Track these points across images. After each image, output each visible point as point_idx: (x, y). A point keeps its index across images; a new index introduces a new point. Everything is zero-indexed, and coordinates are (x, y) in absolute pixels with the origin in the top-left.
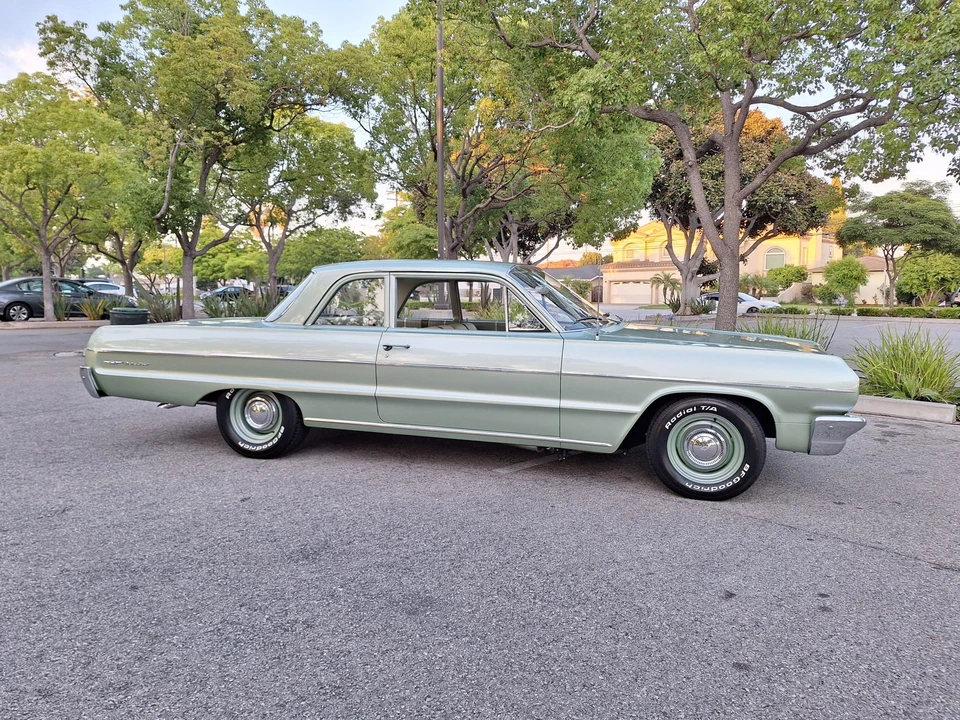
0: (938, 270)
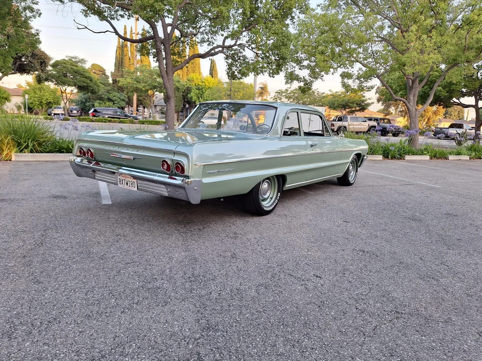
0: (48, 97)
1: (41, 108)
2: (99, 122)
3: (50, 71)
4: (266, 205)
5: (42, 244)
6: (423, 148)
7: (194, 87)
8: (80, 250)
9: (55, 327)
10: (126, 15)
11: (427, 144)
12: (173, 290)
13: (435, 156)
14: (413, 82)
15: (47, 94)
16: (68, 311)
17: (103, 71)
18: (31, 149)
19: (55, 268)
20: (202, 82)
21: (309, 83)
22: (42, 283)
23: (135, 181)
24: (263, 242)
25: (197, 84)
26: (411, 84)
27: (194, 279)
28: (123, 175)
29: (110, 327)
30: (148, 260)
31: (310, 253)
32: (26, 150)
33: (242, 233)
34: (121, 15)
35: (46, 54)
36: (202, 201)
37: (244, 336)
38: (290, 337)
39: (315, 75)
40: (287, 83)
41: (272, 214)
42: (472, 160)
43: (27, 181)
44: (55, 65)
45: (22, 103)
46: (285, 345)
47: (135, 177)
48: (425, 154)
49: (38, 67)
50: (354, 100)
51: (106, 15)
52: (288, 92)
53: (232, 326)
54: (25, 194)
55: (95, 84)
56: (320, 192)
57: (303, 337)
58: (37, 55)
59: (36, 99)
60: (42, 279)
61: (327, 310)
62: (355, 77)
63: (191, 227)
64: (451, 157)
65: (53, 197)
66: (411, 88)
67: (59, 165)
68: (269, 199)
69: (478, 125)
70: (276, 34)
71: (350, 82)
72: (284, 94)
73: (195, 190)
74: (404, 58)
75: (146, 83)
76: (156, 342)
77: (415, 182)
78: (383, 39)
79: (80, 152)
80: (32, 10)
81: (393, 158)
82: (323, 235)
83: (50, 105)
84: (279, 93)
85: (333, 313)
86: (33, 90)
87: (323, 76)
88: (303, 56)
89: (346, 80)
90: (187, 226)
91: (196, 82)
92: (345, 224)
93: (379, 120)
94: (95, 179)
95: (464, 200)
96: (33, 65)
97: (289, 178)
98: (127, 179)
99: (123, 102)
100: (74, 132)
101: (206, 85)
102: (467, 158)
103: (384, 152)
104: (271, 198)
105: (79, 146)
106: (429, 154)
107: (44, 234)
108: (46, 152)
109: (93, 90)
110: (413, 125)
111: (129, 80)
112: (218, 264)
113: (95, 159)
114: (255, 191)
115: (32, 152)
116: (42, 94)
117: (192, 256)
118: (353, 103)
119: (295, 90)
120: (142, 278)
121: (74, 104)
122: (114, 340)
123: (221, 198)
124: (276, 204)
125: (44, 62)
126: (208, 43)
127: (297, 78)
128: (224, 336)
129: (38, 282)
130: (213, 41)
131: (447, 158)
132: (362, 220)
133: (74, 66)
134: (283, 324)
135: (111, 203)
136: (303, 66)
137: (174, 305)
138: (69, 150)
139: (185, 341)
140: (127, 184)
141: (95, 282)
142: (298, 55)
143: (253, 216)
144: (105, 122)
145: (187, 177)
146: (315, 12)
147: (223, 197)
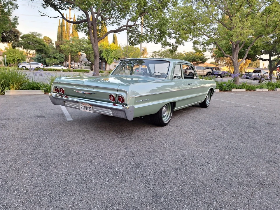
0: (18, 57)
1: (14, 63)
2: (50, 71)
3: (21, 40)
4: (165, 120)
5: (40, 146)
6: (241, 84)
7: (104, 50)
8: (64, 149)
9: (64, 198)
10: (71, 7)
11: (244, 82)
12: (126, 172)
13: (248, 89)
14: (236, 46)
15: (17, 54)
16: (68, 187)
17: (50, 41)
18: (16, 88)
19: (53, 161)
20: (109, 47)
21: (175, 47)
22: (47, 170)
23: (92, 107)
24: (169, 142)
25: (106, 48)
26: (234, 47)
27: (136, 165)
28: (84, 104)
29: (97, 197)
30: (106, 154)
31: (198, 149)
32: (13, 89)
33: (155, 137)
34: (67, 7)
35: (18, 31)
36: (134, 118)
37: (178, 201)
38: (205, 201)
39: (179, 43)
40: (162, 47)
41: (168, 125)
42: (269, 91)
43: (18, 107)
44: (23, 37)
45: (2, 60)
46: (204, 206)
47: (91, 105)
48: (243, 88)
49: (14, 39)
50: (198, 57)
51: (59, 7)
52: (160, 53)
53: (169, 195)
54: (20, 115)
55: (47, 48)
56: (191, 111)
57: (212, 201)
58: (13, 31)
59: (11, 58)
60: (47, 168)
61: (221, 183)
62: (201, 43)
63: (124, 134)
64: (258, 90)
65: (37, 117)
66: (235, 49)
67: (33, 97)
68: (166, 117)
69: (271, 71)
70: (159, 18)
71: (198, 46)
72: (158, 54)
73: (131, 112)
74: (232, 32)
75: (77, 47)
76: (127, 206)
77: (243, 105)
78: (219, 21)
79: (56, 90)
80: (12, 4)
81: (225, 90)
82: (202, 137)
83: (20, 61)
84: (155, 53)
85: (225, 186)
86: (9, 52)
87: (184, 43)
88: (172, 31)
89: (196, 45)
90: (122, 134)
91: (105, 47)
92: (212, 130)
93: (213, 68)
94: (65, 106)
95: (274, 115)
96: (10, 37)
97: (177, 104)
98: (86, 106)
99: (62, 59)
100: (40, 77)
101: (111, 48)
102: (267, 90)
103: (220, 87)
104: (168, 116)
105: (55, 87)
106: (245, 88)
107: (39, 139)
108: (25, 90)
109: (45, 52)
110: (236, 71)
111: (67, 46)
112: (147, 156)
113: (65, 94)
114: (160, 112)
115: (16, 89)
116: (14, 54)
117: (130, 151)
118: (197, 58)
119: (164, 51)
120: (106, 166)
121: (33, 60)
122: (102, 205)
123: (142, 117)
124: (170, 119)
125: (17, 35)
126: (117, 24)
127: (169, 44)
128: (166, 201)
129: (45, 170)
130: (120, 22)
131: (255, 90)
132: (221, 128)
133: (35, 38)
134: (198, 193)
135: (72, 120)
136: (172, 37)
137: (130, 182)
138: (38, 88)
139: (144, 205)
140: (86, 109)
141: (79, 169)
142: (169, 30)
143: (157, 127)
144: (53, 71)
145: (127, 105)
146: (179, 5)
147: (143, 116)
